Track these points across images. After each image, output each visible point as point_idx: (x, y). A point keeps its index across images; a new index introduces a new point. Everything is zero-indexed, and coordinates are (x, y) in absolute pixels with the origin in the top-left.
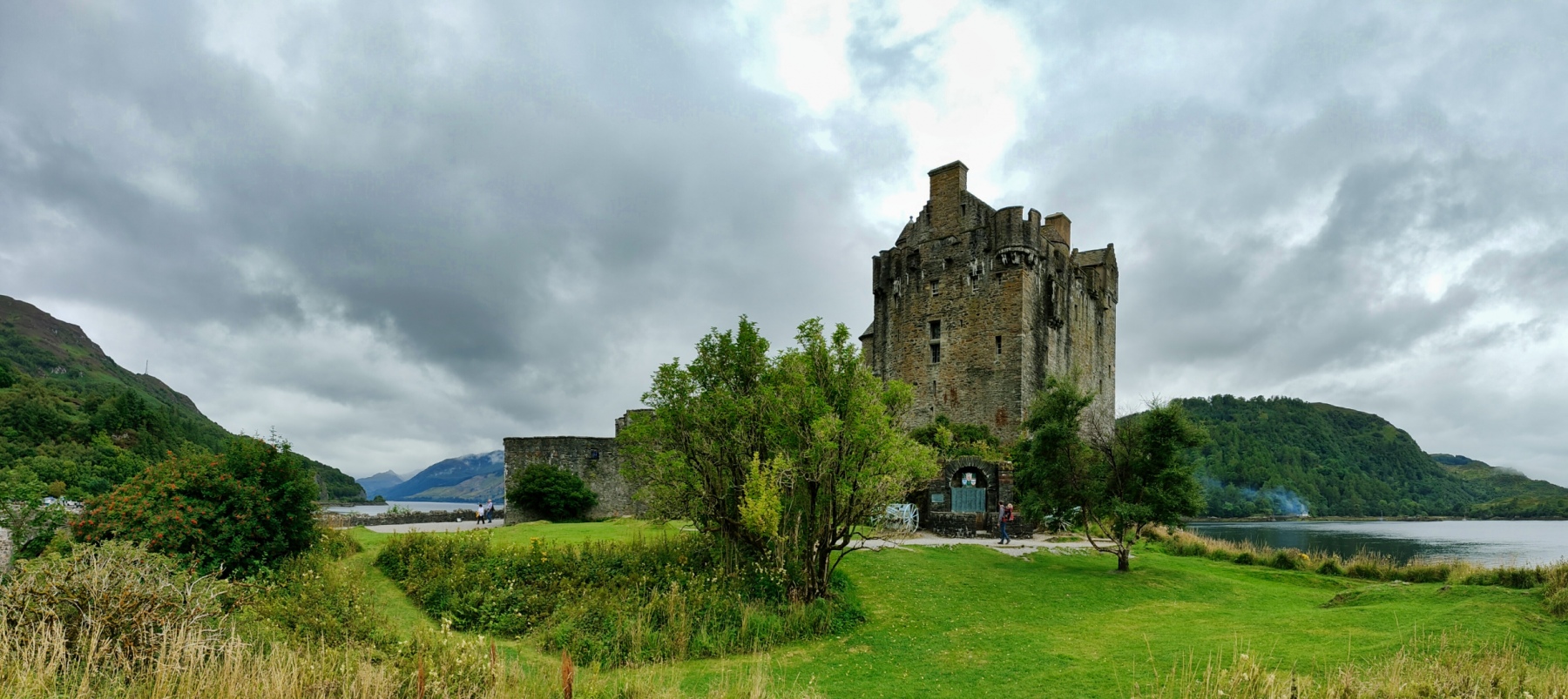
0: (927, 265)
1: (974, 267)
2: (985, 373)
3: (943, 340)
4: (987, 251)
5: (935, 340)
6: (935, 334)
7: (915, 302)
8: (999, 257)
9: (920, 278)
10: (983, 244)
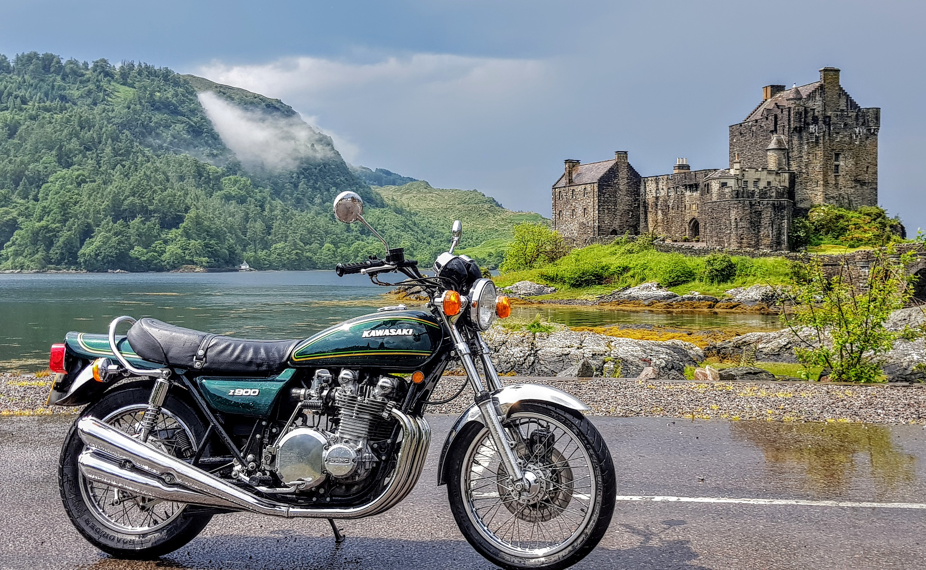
0: (833, 124)
1: (857, 131)
2: (863, 183)
3: (842, 163)
4: (863, 125)
5: (836, 163)
6: (837, 160)
7: (828, 141)
8: (871, 129)
9: (829, 129)
10: (861, 120)
